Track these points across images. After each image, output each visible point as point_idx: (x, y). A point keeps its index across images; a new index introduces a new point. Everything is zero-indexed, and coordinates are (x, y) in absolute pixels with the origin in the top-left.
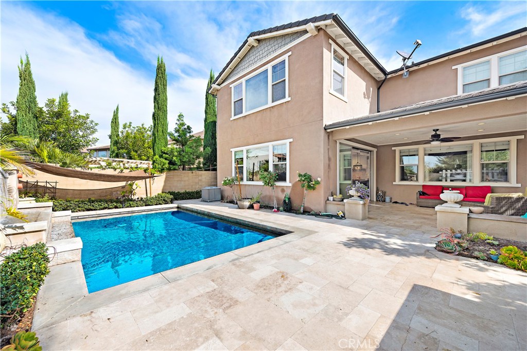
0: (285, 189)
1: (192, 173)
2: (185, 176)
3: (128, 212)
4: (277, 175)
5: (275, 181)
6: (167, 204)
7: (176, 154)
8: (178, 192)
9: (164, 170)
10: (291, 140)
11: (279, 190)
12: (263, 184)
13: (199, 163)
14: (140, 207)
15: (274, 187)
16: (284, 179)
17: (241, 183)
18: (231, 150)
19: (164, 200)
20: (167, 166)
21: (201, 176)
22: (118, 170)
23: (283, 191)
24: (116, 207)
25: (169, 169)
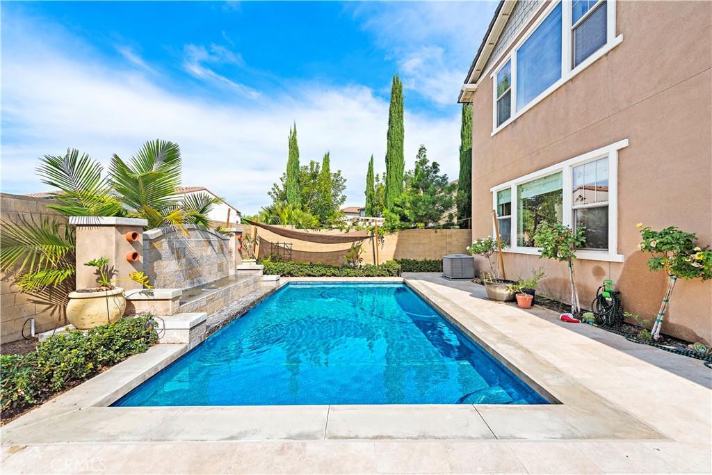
0: (605, 268)
1: (436, 232)
2: (424, 238)
3: (343, 283)
4: (583, 235)
5: (577, 248)
6: (392, 276)
7: (408, 205)
8: (414, 261)
9: (394, 228)
10: (624, 143)
11: (589, 269)
12: (540, 254)
13: (451, 216)
14: (359, 278)
15: (574, 262)
16: (603, 245)
17: (506, 250)
18: (492, 190)
19: (388, 270)
20: (398, 223)
21: (450, 236)
22: (344, 231)
23: (598, 272)
24: (334, 275)
25: (402, 229)
